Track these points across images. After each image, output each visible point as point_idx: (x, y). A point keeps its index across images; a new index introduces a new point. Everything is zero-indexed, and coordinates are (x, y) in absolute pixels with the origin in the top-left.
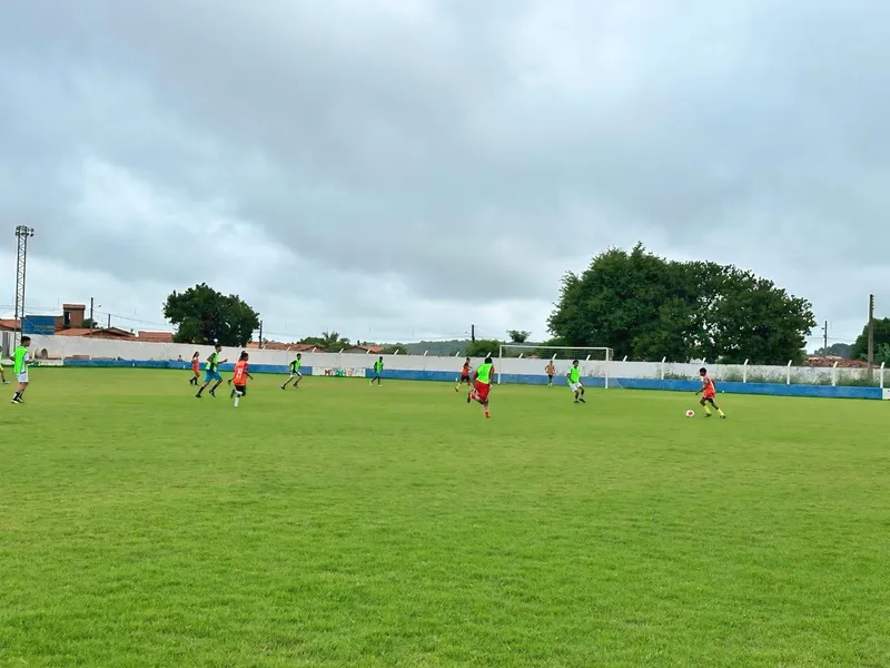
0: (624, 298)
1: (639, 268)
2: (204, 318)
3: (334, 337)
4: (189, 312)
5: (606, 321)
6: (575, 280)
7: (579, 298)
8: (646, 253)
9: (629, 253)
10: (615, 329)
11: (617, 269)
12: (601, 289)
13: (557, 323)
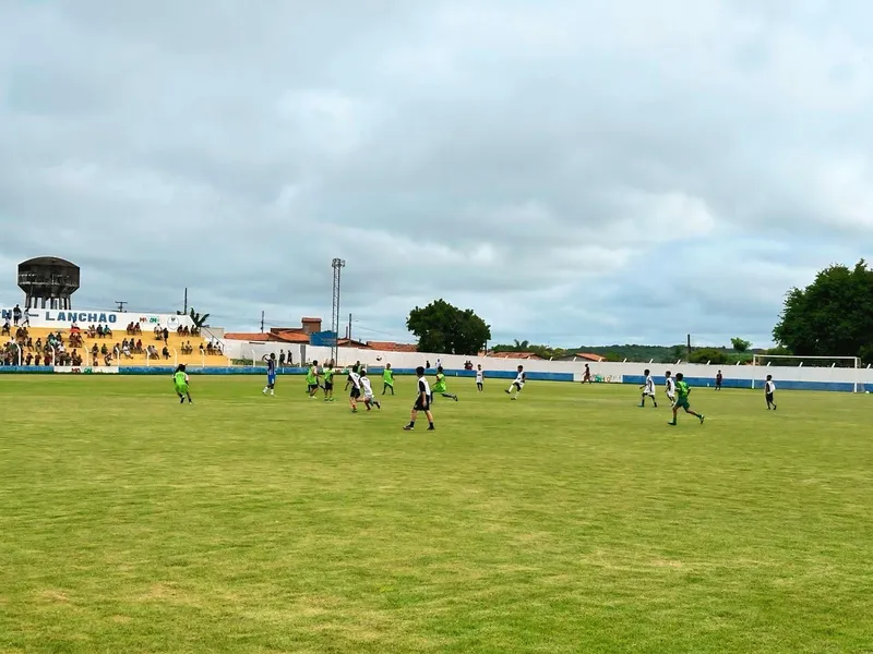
0: (849, 310)
1: (864, 283)
2: (446, 329)
3: (525, 343)
4: (432, 325)
5: (833, 331)
6: (798, 293)
7: (805, 311)
8: (868, 269)
9: (852, 269)
10: (840, 337)
11: (842, 285)
12: (827, 303)
13: (782, 333)
